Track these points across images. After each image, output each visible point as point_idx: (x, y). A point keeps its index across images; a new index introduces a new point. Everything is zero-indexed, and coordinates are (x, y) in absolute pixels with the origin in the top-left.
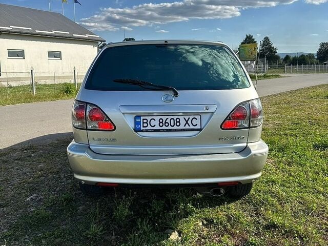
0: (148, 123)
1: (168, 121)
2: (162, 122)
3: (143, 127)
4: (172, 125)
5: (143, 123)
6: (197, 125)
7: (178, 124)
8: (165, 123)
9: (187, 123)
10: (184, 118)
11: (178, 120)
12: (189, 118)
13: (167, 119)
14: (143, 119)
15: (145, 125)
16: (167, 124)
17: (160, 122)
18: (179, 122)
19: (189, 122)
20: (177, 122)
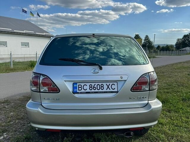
0: (82, 87)
1: (96, 86)
2: (91, 87)
3: (79, 90)
4: (98, 88)
5: (79, 87)
6: (115, 89)
7: (102, 88)
8: (94, 87)
9: (108, 87)
10: (106, 84)
11: (102, 86)
12: (110, 84)
13: (95, 84)
14: (79, 85)
15: (80, 89)
16: (95, 88)
17: (90, 87)
19: (110, 87)
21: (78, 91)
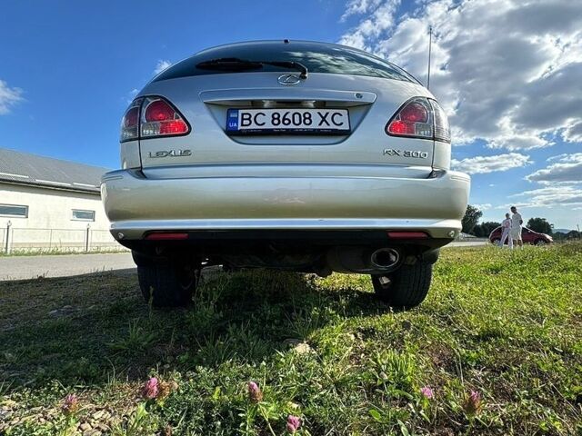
0: (252, 119)
1: (288, 116)
2: (278, 119)
3: (242, 125)
4: (297, 121)
5: (243, 119)
6: (342, 123)
7: (307, 121)
8: (284, 119)
9: (324, 119)
10: (319, 113)
11: (307, 116)
12: (327, 114)
13: (287, 113)
14: (243, 115)
15: (246, 122)
16: (286, 122)
17: (274, 119)
18: (309, 118)
19: (328, 119)
20: (305, 118)
21: (240, 128)
